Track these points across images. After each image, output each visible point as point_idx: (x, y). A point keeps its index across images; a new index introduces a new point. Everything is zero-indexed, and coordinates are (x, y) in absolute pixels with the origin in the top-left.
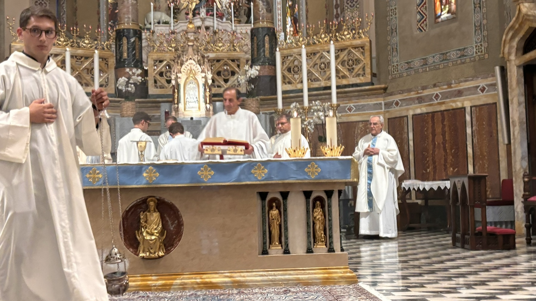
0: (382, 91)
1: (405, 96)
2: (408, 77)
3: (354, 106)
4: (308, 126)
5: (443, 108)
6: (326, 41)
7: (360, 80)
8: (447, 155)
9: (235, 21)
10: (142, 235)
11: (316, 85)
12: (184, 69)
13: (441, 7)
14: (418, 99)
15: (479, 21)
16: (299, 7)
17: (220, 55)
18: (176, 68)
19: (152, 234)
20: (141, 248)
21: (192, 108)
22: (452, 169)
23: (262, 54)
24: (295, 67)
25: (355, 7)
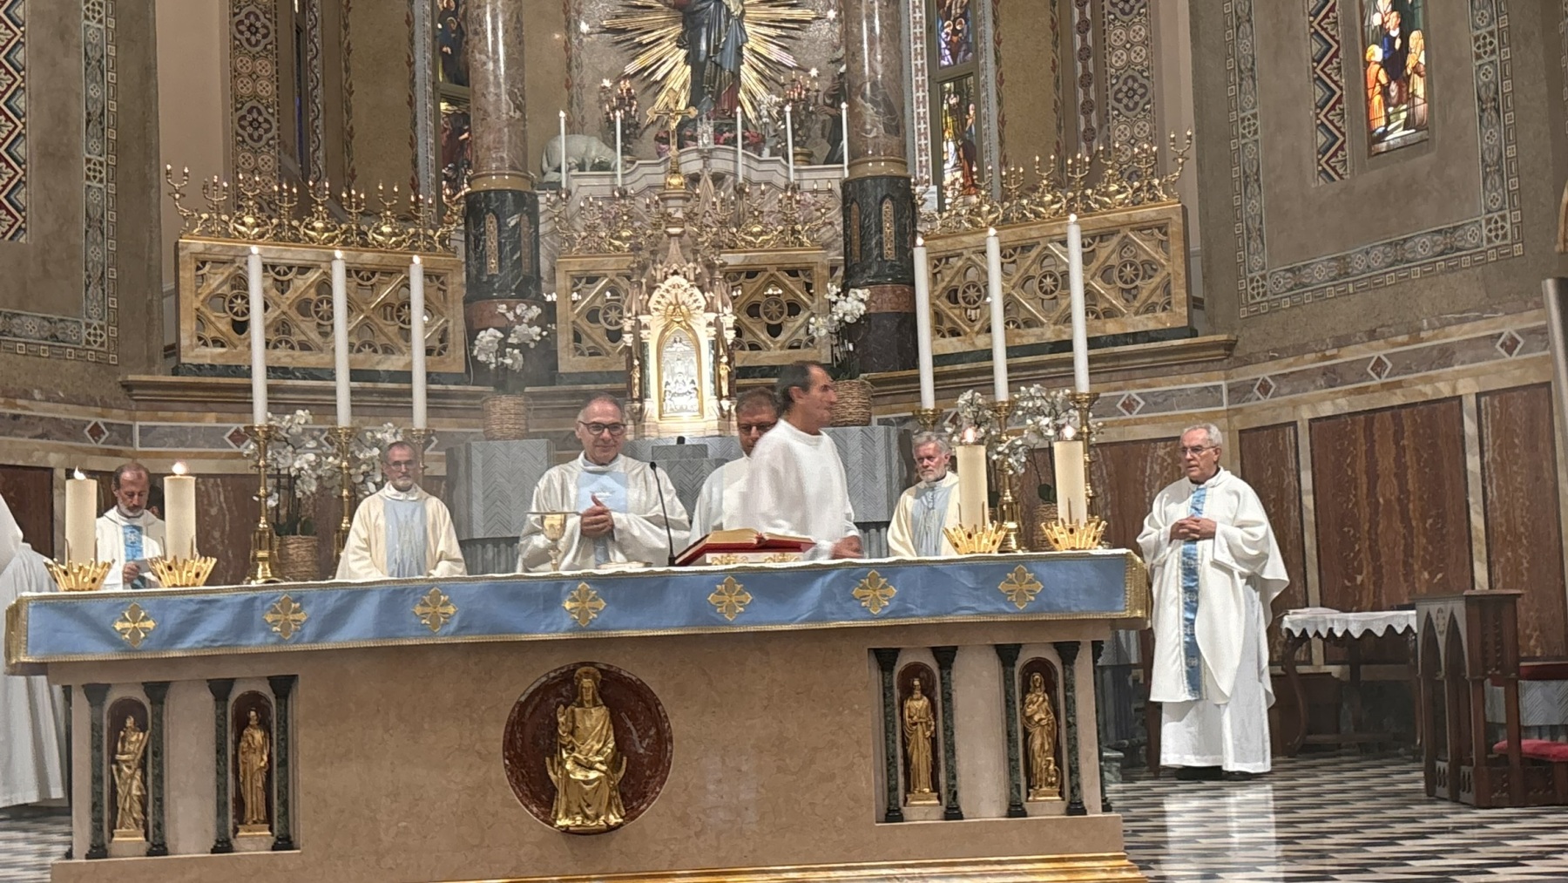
0: (1222, 351)
1: (1289, 365)
2: (1297, 311)
3: (1138, 394)
4: (1008, 456)
5: (1397, 399)
6: (1057, 212)
7: (1158, 320)
8: (1411, 533)
9: (795, 155)
10: (564, 768)
11: (1030, 337)
12: (659, 302)
13: (1386, 110)
14: (1324, 374)
15: (1496, 149)
16: (977, 111)
17: (757, 257)
18: (635, 299)
19: (591, 767)
20: (561, 802)
21: (681, 410)
22: (1426, 575)
23: (875, 252)
24: (968, 287)
25: (1139, 109)
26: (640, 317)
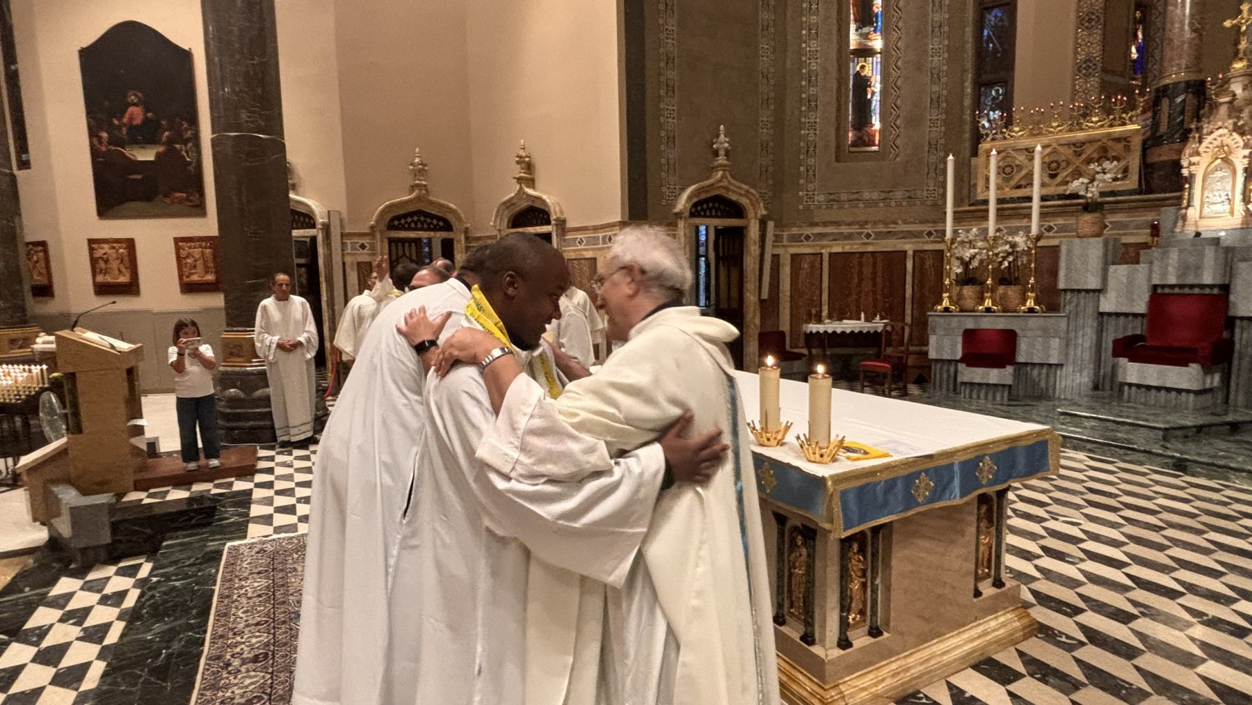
18: (1189, 147)
21: (1216, 213)
26: (1191, 159)
